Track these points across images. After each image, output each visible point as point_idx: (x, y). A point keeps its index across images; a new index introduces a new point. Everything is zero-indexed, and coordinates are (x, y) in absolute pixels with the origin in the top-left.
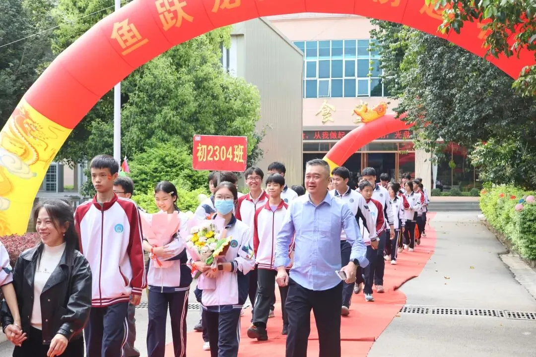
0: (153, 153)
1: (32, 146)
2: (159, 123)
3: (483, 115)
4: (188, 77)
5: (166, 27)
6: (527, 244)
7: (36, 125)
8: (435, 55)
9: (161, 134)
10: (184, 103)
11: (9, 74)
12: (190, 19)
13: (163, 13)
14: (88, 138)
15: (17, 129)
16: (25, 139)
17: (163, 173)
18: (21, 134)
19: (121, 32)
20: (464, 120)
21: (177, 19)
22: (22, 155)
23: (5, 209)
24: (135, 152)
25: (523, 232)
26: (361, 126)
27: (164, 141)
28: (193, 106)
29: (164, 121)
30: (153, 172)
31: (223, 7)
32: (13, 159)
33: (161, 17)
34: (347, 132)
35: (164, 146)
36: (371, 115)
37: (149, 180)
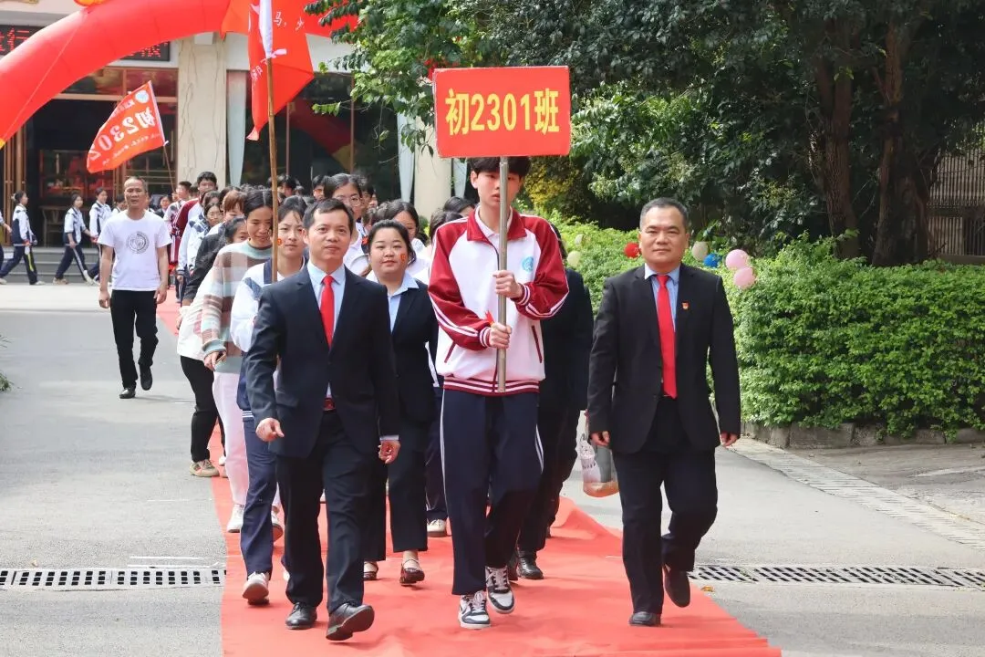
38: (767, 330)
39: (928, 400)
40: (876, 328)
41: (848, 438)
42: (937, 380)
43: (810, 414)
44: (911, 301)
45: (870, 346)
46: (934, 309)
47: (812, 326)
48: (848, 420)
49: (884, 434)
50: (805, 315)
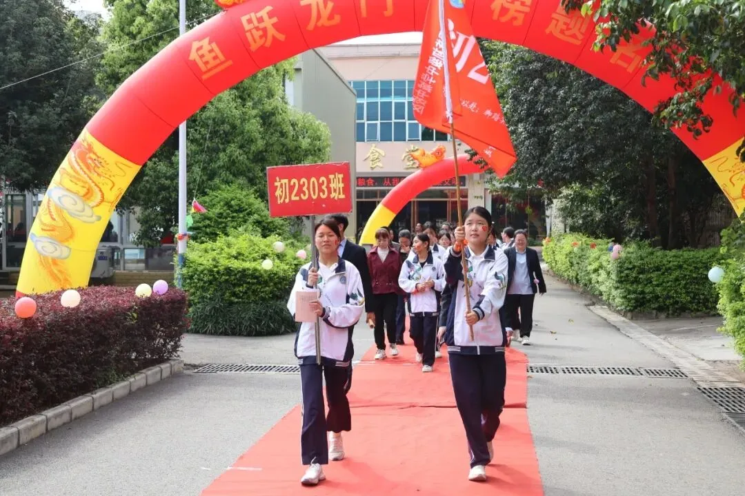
0: (217, 197)
1: (96, 185)
2: (224, 163)
3: (585, 154)
4: (254, 112)
5: (254, 47)
6: (624, 295)
7: (100, 160)
8: (531, 88)
9: (226, 175)
10: (251, 141)
11: (54, 106)
12: (281, 37)
13: (250, 31)
14: (142, 179)
15: (79, 165)
16: (88, 176)
17: (229, 219)
18: (83, 171)
19: (200, 52)
20: (562, 160)
21: (266, 38)
22: (84, 196)
23: (66, 258)
24: (196, 196)
25: (620, 282)
26: (418, 172)
27: (228, 184)
28: (260, 144)
29: (230, 160)
30: (218, 217)
31: (319, 24)
32: (74, 199)
33: (248, 35)
34: (400, 178)
35: (229, 188)
36: (429, 160)
37: (213, 227)
38: (622, 275)
39: (684, 301)
40: (663, 274)
41: (654, 315)
42: (687, 293)
43: (640, 306)
44: (676, 263)
45: (661, 280)
46: (685, 266)
47: (639, 273)
48: (654, 309)
49: (668, 314)
50: (636, 269)
